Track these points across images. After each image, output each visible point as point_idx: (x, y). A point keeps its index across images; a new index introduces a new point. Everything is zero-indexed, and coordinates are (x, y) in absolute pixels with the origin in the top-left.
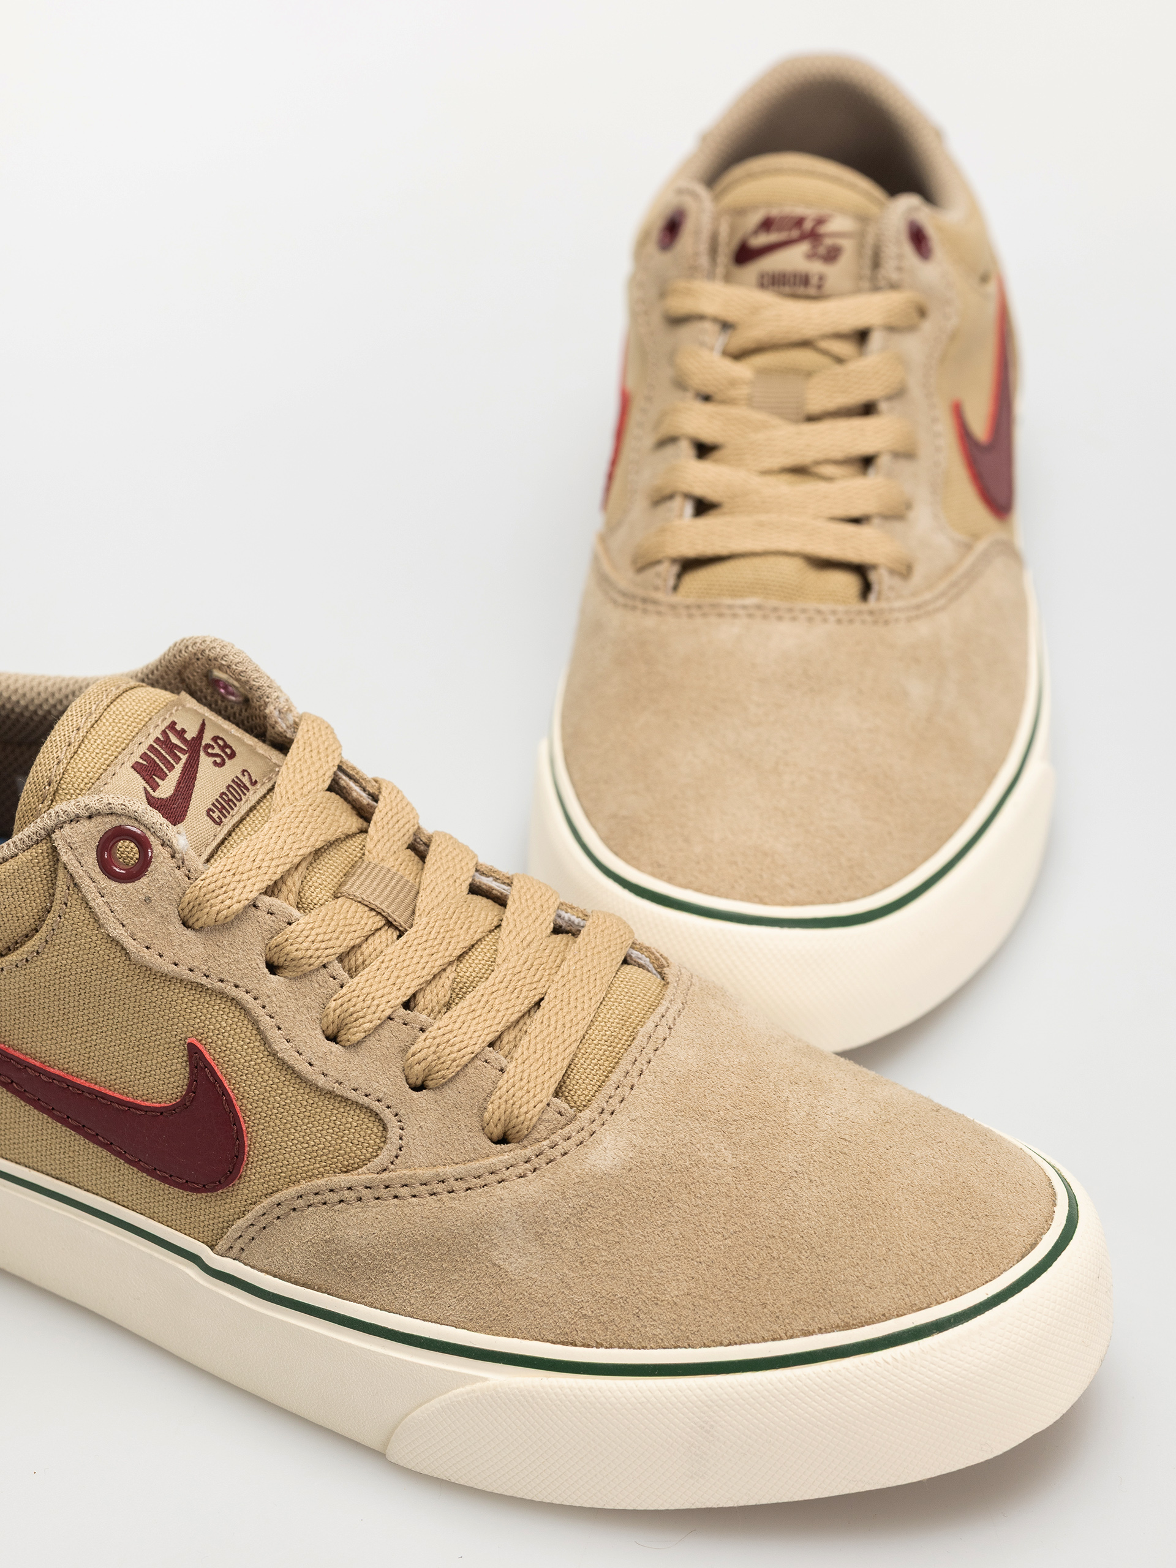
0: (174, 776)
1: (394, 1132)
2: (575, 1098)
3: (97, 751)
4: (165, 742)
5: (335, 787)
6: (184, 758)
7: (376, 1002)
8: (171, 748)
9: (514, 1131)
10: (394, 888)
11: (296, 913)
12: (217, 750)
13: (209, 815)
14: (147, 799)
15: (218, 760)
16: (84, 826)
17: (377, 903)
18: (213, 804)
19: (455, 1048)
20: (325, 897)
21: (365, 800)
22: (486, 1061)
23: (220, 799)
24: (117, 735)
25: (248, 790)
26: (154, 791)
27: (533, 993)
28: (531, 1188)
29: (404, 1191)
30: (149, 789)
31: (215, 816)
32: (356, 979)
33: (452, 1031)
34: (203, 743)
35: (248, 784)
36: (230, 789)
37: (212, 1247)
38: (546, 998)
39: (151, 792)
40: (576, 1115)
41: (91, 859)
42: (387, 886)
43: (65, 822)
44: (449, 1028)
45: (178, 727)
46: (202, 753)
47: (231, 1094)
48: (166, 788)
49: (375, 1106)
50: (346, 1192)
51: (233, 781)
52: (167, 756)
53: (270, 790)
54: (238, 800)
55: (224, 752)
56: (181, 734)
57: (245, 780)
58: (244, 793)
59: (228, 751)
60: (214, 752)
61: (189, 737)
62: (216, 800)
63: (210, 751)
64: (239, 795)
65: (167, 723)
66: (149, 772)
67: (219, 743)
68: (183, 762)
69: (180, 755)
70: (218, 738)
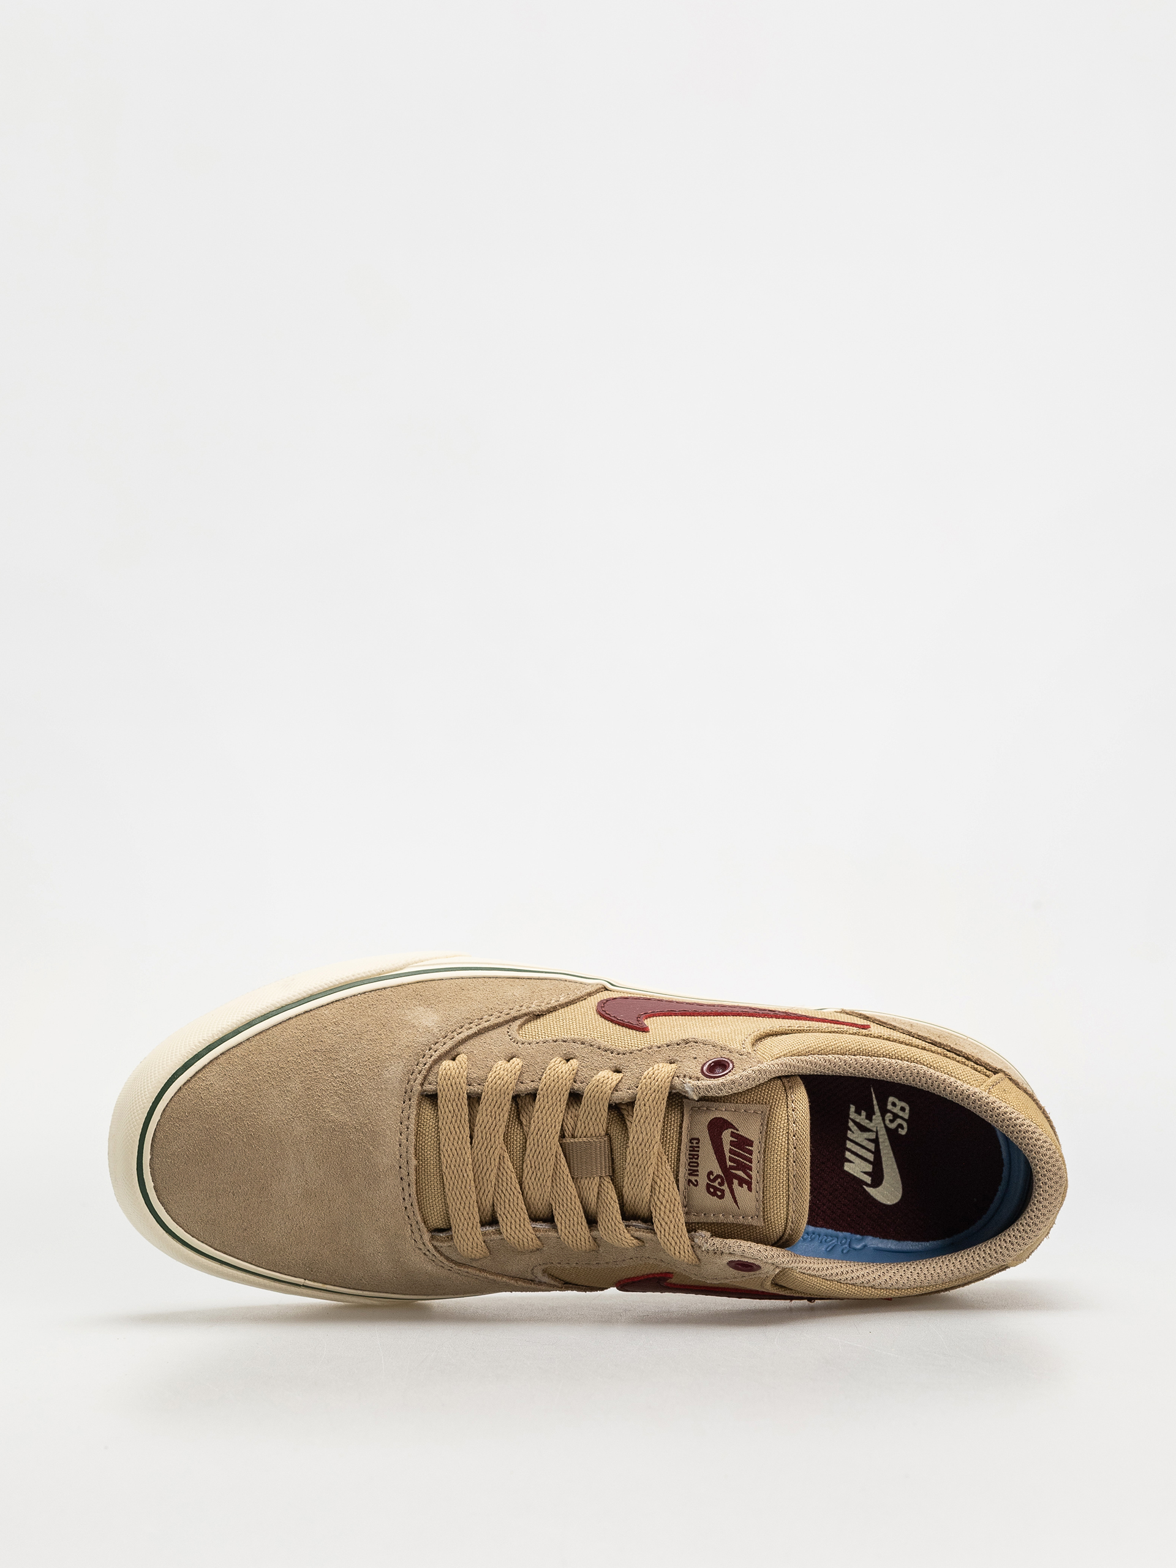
0: (727, 1147)
4: (746, 1169)
6: (729, 1163)
8: (739, 1166)
12: (716, 1184)
14: (732, 1125)
15: (712, 1177)
23: (697, 1153)
25: (690, 1174)
26: (732, 1132)
30: (735, 1131)
31: (695, 1141)
34: (726, 1185)
36: (696, 1165)
39: (733, 1130)
45: (745, 1186)
46: (721, 1173)
48: (726, 1137)
52: (738, 1158)
53: (677, 1181)
54: (691, 1162)
55: (714, 1187)
56: (742, 1182)
57: (693, 1179)
58: (689, 1170)
59: (712, 1190)
60: (717, 1182)
61: (736, 1182)
62: (698, 1151)
63: (719, 1180)
64: (691, 1166)
65: (753, 1186)
66: (742, 1143)
67: (719, 1194)
68: (728, 1161)
69: (732, 1164)
70: (721, 1197)
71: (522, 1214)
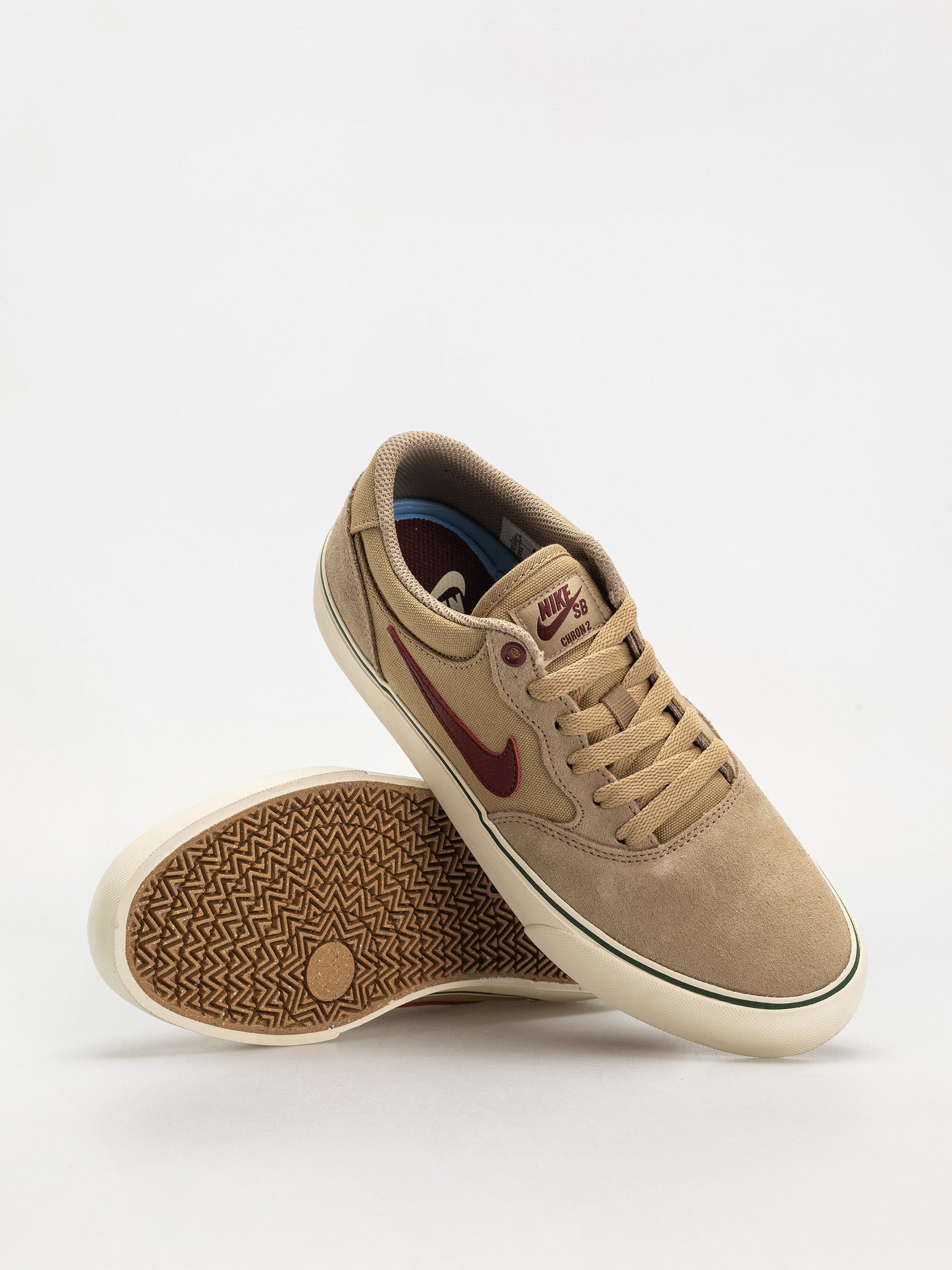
0: (554, 617)
1: (578, 818)
2: (662, 836)
3: (526, 590)
4: (557, 596)
5: (626, 640)
6: (563, 608)
7: (594, 761)
8: (559, 601)
9: (629, 842)
10: (627, 706)
11: (577, 708)
12: (579, 608)
13: (562, 641)
14: (538, 625)
15: (578, 614)
16: (501, 635)
17: (616, 713)
18: (566, 636)
19: (619, 797)
20: (595, 700)
21: (637, 651)
22: (630, 807)
23: (570, 635)
24: (539, 585)
25: (585, 631)
26: (543, 621)
27: (665, 781)
28: (624, 870)
29: (573, 843)
30: (540, 619)
31: (564, 641)
32: (591, 747)
33: (621, 789)
34: (575, 602)
35: (586, 629)
37: (488, 813)
38: (670, 785)
39: (541, 621)
40: (658, 845)
41: (498, 650)
42: (625, 703)
43: (494, 630)
44: (620, 787)
46: (572, 610)
47: (519, 766)
48: (549, 621)
49: (575, 802)
50: (548, 830)
51: (580, 627)
52: (555, 604)
53: (595, 636)
54: (578, 636)
55: (582, 610)
56: (567, 594)
57: (586, 627)
58: (583, 634)
59: (584, 609)
60: (578, 609)
61: (570, 597)
62: (568, 634)
63: (576, 608)
64: (580, 634)
65: (564, 585)
66: (544, 610)
67: (583, 603)
68: (562, 610)
69: (561, 606)
70: (583, 600)
71: (682, 725)
